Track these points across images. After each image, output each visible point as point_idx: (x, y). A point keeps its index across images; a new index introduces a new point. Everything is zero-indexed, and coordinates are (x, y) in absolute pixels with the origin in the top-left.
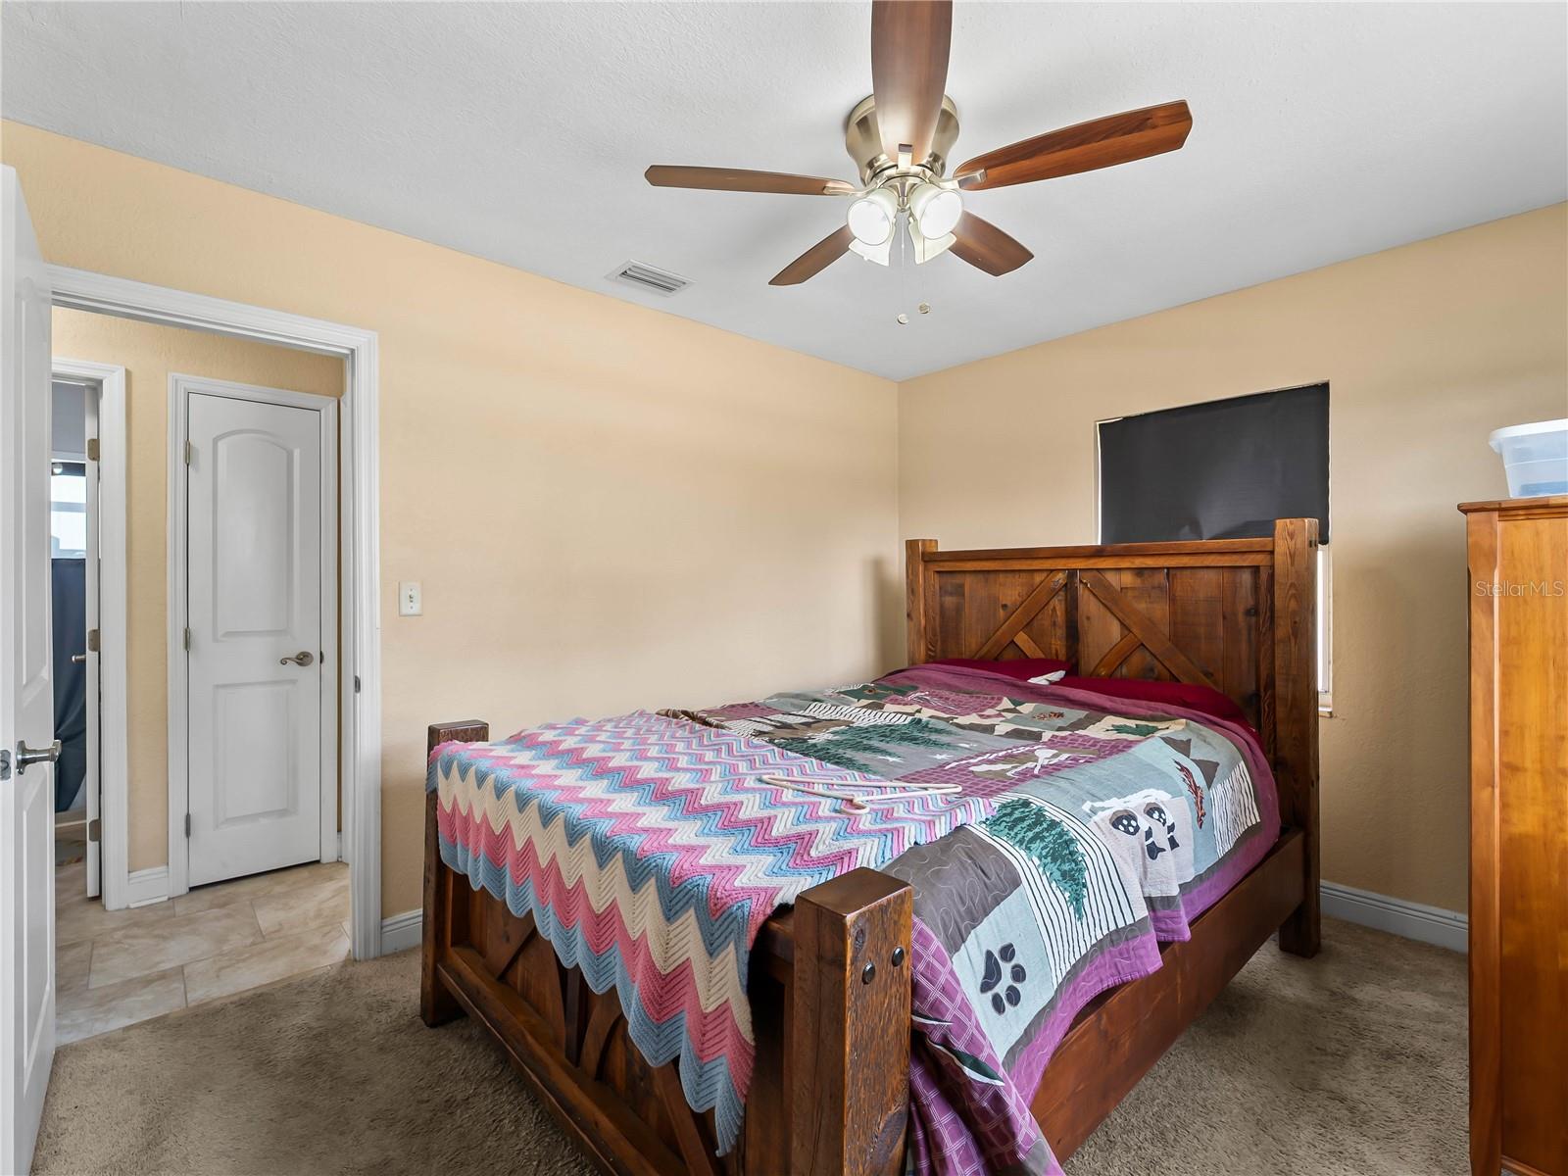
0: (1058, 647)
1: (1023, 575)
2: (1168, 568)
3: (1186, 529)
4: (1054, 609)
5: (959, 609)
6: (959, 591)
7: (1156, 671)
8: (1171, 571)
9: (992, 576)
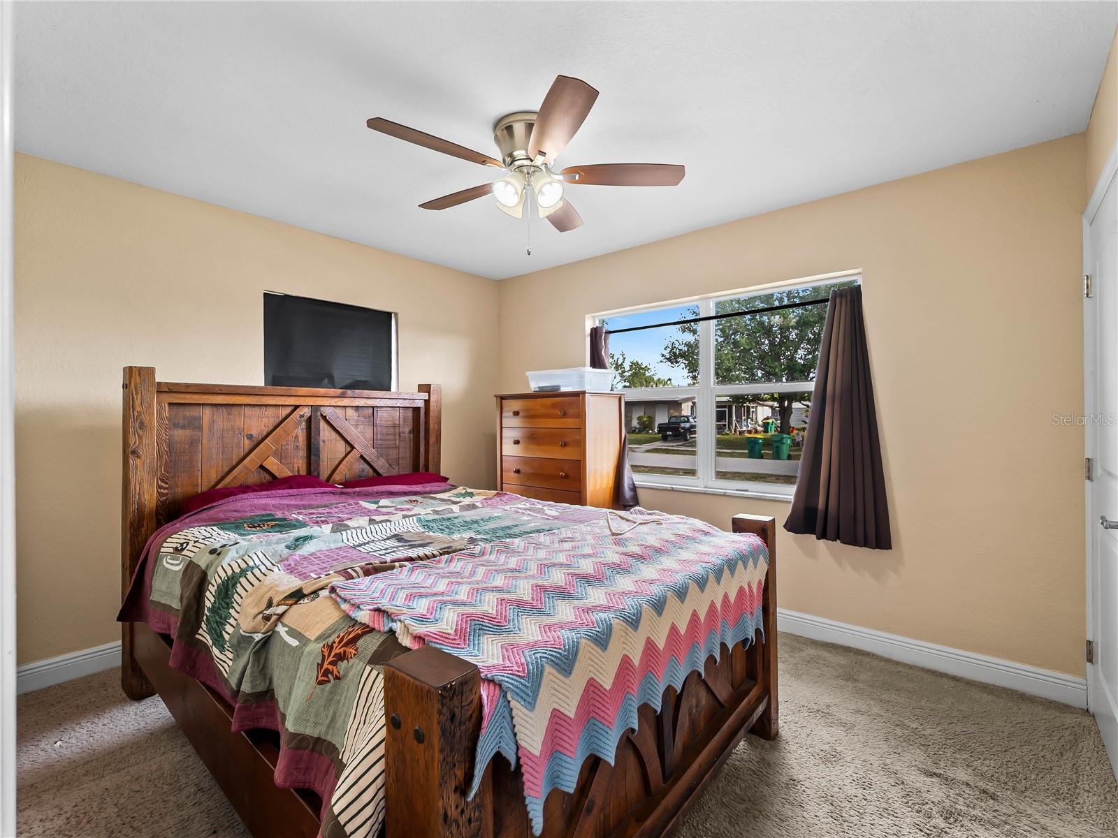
0: (300, 465)
1: (270, 409)
2: (373, 407)
3: (326, 381)
4: (297, 437)
5: (193, 443)
6: (195, 424)
7: (366, 471)
8: (375, 409)
9: (235, 410)
